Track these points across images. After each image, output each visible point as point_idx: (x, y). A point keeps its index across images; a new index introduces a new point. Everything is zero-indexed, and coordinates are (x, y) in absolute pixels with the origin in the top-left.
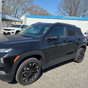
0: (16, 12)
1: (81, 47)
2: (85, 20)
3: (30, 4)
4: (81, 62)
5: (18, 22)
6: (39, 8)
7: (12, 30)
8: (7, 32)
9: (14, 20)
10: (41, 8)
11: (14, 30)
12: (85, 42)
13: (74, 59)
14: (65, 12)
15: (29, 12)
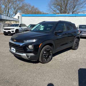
0: (8, 12)
1: (76, 38)
2: (76, 16)
3: (21, 3)
4: (77, 49)
5: (13, 22)
6: (30, 6)
7: (12, 29)
8: (7, 31)
9: (9, 19)
10: (32, 6)
11: (14, 29)
12: (79, 34)
13: (72, 47)
14: (56, 9)
15: (21, 11)
